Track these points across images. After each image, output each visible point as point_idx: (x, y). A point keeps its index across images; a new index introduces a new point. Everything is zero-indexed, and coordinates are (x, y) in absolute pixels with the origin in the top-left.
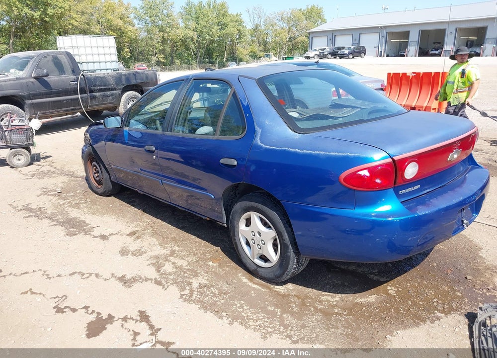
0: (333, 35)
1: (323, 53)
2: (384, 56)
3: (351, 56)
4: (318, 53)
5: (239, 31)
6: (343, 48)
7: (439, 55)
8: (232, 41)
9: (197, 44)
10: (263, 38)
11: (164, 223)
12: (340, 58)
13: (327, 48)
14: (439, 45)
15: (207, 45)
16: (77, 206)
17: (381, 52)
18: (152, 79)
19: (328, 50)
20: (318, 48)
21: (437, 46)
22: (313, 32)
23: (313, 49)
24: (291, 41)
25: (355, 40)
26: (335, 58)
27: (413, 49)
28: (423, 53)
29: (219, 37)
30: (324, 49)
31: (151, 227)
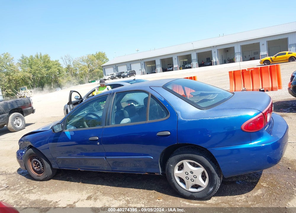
0: (116, 66)
1: (113, 76)
2: (145, 74)
3: (129, 76)
4: (110, 77)
5: (59, 69)
6: (124, 72)
7: (172, 70)
8: (55, 76)
9: (32, 80)
10: (73, 72)
11: (104, 186)
12: (123, 78)
13: (114, 73)
14: (171, 65)
15: (40, 80)
16: (29, 192)
17: (144, 72)
18: (28, 103)
19: (116, 74)
20: (109, 74)
21: (170, 66)
22: (104, 66)
23: (106, 75)
24: (91, 72)
25: (129, 67)
26: (120, 78)
27: (159, 69)
28: (164, 70)
29: (47, 74)
30: (113, 74)
31: (98, 191)
